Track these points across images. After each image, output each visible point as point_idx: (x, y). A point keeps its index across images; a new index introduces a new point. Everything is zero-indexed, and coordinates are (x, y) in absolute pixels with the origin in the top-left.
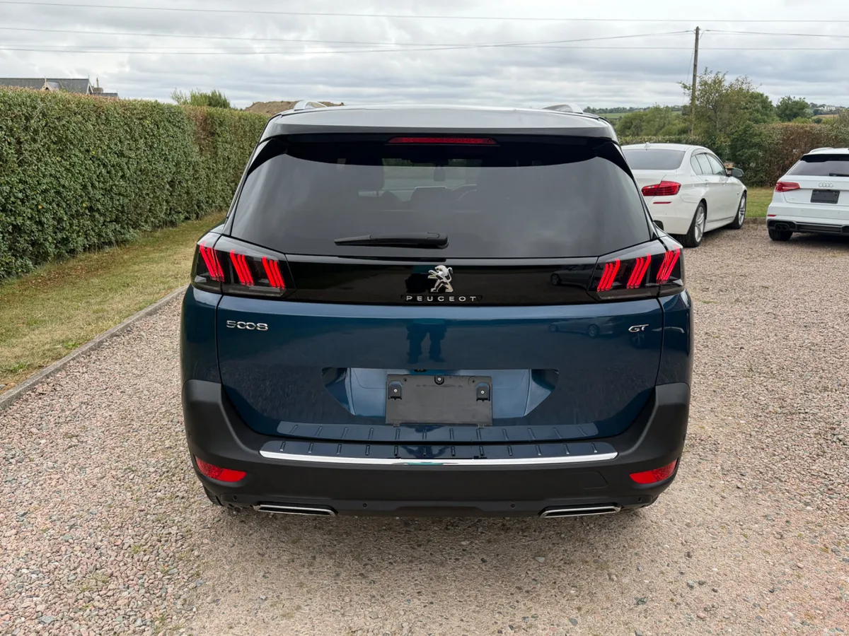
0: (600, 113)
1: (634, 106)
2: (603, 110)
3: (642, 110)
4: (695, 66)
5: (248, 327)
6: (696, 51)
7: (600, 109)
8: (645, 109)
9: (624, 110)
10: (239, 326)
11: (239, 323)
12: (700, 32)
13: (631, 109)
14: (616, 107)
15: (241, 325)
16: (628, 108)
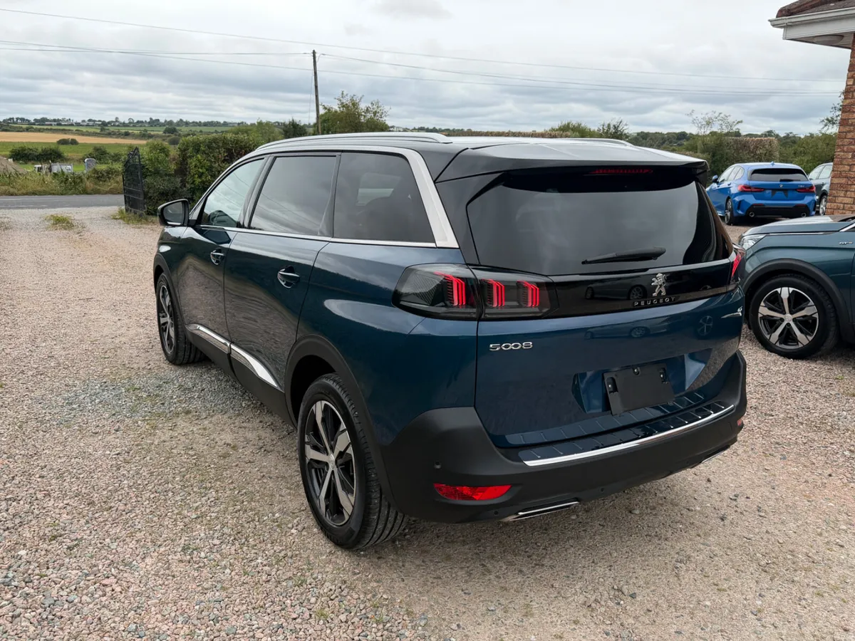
0: (194, 126)
1: (228, 120)
2: (197, 123)
3: (236, 125)
4: (316, 87)
5: (513, 348)
6: (315, 73)
7: (193, 122)
8: (239, 124)
9: (217, 124)
10: (504, 348)
11: (504, 345)
12: (317, 55)
13: (225, 124)
14: (210, 120)
15: (506, 347)
16: (222, 122)
